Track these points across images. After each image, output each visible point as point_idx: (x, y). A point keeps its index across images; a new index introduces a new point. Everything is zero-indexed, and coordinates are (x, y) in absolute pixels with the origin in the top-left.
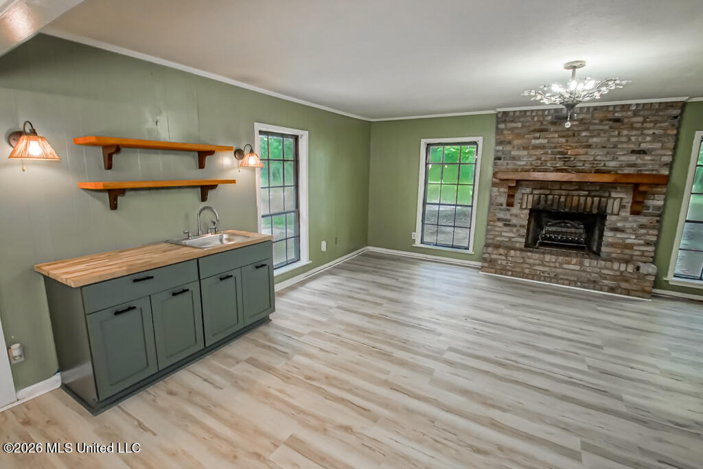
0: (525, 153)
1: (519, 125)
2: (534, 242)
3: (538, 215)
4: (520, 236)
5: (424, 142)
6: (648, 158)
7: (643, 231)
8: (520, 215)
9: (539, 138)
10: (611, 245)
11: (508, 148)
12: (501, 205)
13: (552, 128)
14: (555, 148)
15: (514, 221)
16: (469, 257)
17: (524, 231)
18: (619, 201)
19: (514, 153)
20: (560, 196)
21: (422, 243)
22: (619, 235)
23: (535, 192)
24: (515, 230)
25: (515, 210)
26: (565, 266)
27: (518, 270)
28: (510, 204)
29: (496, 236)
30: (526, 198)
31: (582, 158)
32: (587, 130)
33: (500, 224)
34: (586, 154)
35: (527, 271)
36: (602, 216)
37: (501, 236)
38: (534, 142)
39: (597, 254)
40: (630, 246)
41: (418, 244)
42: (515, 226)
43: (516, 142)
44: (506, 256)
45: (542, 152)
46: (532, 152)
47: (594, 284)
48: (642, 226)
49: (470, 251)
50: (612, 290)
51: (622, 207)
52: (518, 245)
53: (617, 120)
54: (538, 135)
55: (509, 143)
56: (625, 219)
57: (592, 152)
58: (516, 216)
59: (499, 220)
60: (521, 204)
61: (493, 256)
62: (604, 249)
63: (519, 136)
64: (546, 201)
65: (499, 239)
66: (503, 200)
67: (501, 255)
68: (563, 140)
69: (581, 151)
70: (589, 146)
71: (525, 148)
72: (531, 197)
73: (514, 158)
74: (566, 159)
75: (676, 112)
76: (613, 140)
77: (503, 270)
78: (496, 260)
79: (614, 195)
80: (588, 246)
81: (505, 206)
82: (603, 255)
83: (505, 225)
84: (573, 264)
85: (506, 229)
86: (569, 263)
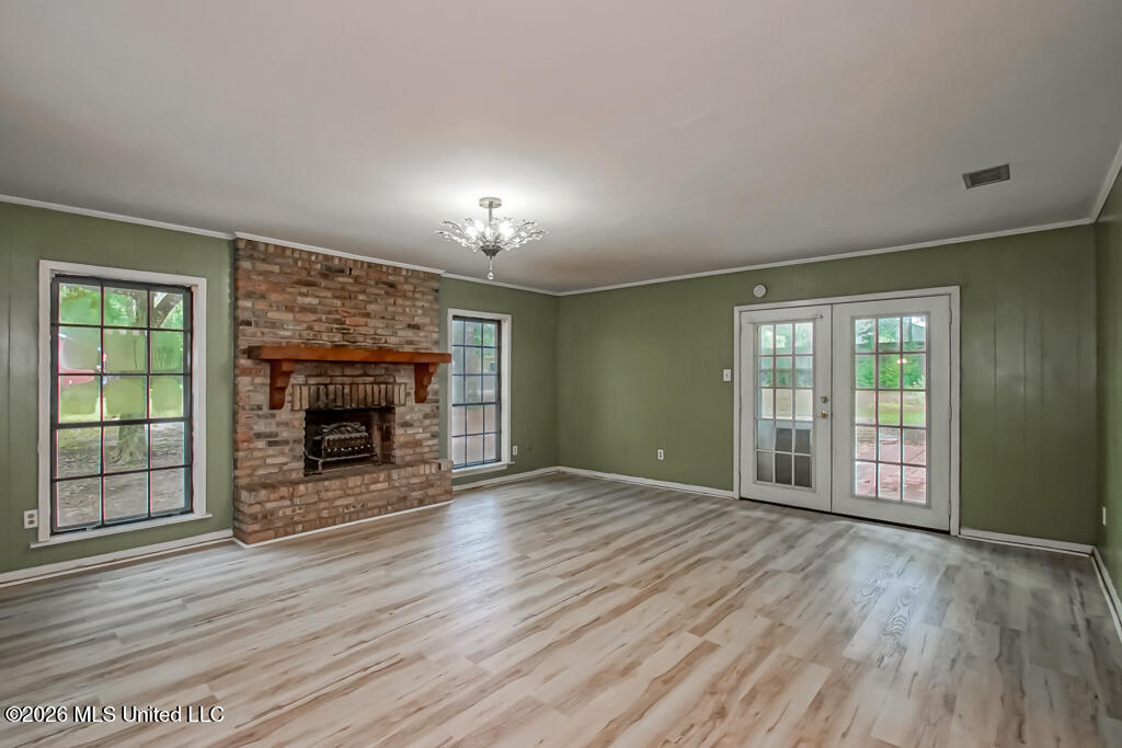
0: (290, 316)
1: (276, 269)
2: (318, 458)
3: (317, 417)
4: (295, 458)
5: (47, 268)
6: (422, 334)
7: (427, 422)
8: (291, 422)
9: (306, 295)
10: (405, 445)
11: (261, 305)
12: (260, 408)
13: (324, 283)
14: (330, 313)
15: (285, 434)
16: (201, 526)
17: (301, 449)
18: (403, 386)
19: (273, 315)
20: (343, 385)
21: (53, 534)
22: (410, 431)
23: (312, 381)
24: (286, 449)
25: (283, 414)
26: (373, 487)
27: (312, 516)
28: (276, 405)
29: (255, 468)
30: (300, 391)
31: (363, 330)
32: (364, 292)
33: (261, 444)
34: (366, 325)
35: (325, 514)
36: (388, 410)
37: (267, 466)
38: (300, 300)
39: (387, 460)
40: (418, 443)
41: (45, 538)
42: (286, 442)
43: (274, 297)
44: (291, 498)
45: (313, 317)
46: (299, 316)
47: (403, 501)
48: (426, 416)
49: (200, 512)
50: (421, 502)
51: (407, 395)
52: (294, 476)
53: (392, 285)
54: (304, 290)
55: (263, 297)
56: (412, 410)
57: (372, 322)
58: (287, 424)
59: (259, 436)
60: (292, 402)
61: (269, 506)
62: (398, 453)
63: (278, 287)
64: (327, 395)
65: (261, 472)
66: (262, 398)
67: (282, 498)
68: (338, 303)
69: (361, 320)
70: (368, 315)
71: (289, 309)
72: (305, 390)
73: (273, 325)
74: (344, 332)
75: (436, 285)
76: (391, 309)
77: (289, 526)
78: (272, 512)
79: (398, 380)
81: (266, 410)
82: (398, 461)
83: (271, 444)
85: (271, 451)
86: (376, 482)
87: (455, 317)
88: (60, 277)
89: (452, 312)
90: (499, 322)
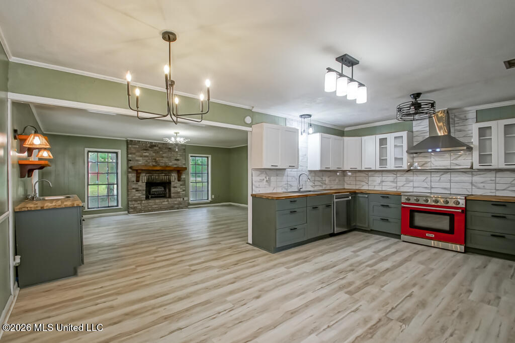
0: (141, 158)
1: (138, 146)
2: (149, 195)
3: (150, 185)
4: (143, 195)
5: (87, 150)
6: (179, 162)
7: (181, 187)
8: (142, 185)
9: (145, 153)
10: (173, 193)
11: (134, 156)
12: (134, 181)
13: (150, 149)
14: (152, 157)
15: (140, 188)
16: (120, 210)
17: (144, 192)
18: (174, 176)
19: (137, 158)
20: (156, 176)
21: (88, 208)
22: (176, 189)
23: (148, 175)
24: (141, 192)
25: (140, 183)
26: (164, 203)
27: (146, 209)
28: (138, 181)
29: (133, 196)
30: (144, 178)
31: (162, 161)
32: (162, 151)
33: (134, 190)
35: (150, 209)
36: (170, 183)
37: (135, 196)
38: (144, 154)
39: (170, 197)
40: (179, 193)
41: (86, 209)
42: (140, 190)
43: (137, 154)
44: (141, 204)
45: (147, 158)
46: (144, 158)
47: (172, 208)
48: (181, 185)
49: (120, 206)
50: (178, 209)
51: (175, 179)
52: (143, 199)
53: (170, 149)
54: (145, 151)
55: (134, 154)
56: (177, 183)
57: (164, 159)
58: (140, 186)
59: (133, 189)
60: (142, 180)
61: (135, 205)
62: (172, 195)
63: (138, 151)
64: (151, 178)
65: (134, 197)
66: (134, 179)
67: (138, 204)
68: (154, 154)
69: (161, 159)
70: (163, 157)
71: (141, 156)
72: (145, 177)
73: (137, 161)
74: (156, 162)
75: (184, 148)
76: (170, 155)
77: (140, 211)
78: (136, 207)
79: (172, 175)
80: (165, 195)
81: (135, 182)
82: (172, 197)
83: (137, 191)
84: (165, 202)
85: (137, 192)
86: (164, 202)
87: (191, 156)
88: (89, 152)
89: (190, 155)
90: (208, 157)
